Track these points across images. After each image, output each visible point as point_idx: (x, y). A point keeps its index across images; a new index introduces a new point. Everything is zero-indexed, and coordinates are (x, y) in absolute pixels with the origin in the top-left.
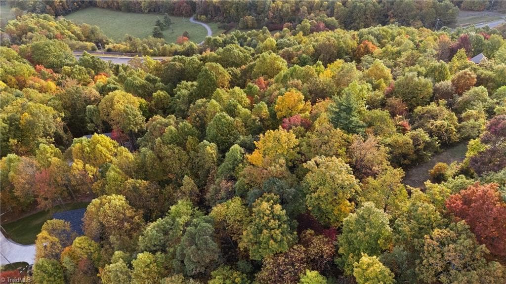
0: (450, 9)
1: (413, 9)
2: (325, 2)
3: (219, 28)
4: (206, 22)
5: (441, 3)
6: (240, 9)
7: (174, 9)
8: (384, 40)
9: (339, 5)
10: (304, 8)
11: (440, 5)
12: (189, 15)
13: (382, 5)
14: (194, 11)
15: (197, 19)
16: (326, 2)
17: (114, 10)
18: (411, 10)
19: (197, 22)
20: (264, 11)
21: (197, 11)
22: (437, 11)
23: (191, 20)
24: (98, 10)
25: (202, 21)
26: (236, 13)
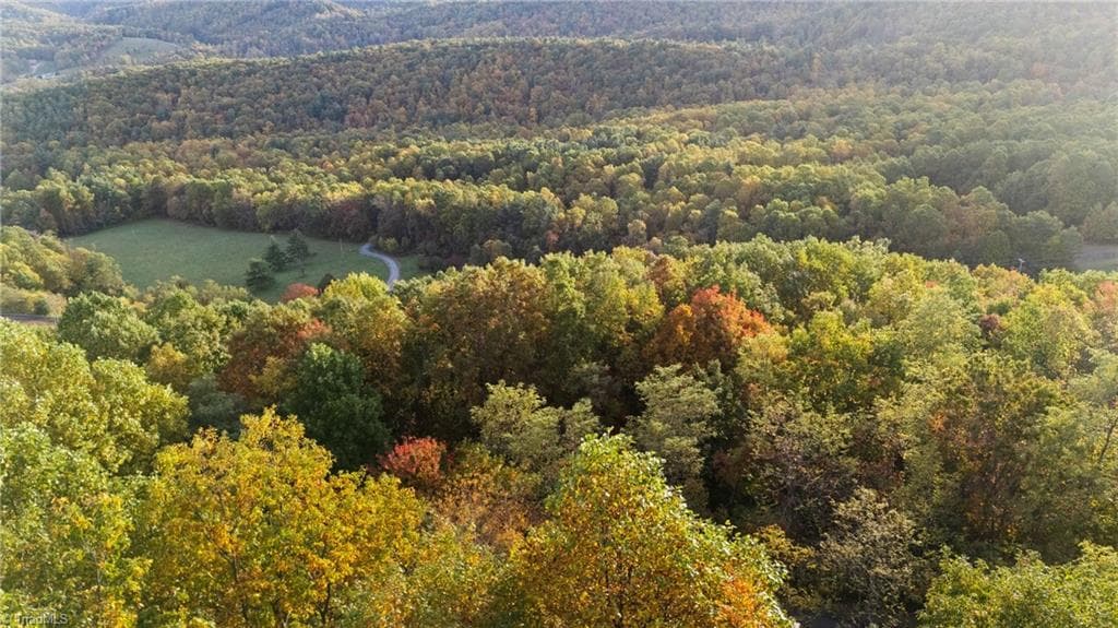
0: (1053, 234)
1: (939, 232)
2: (693, 211)
3: (421, 268)
4: (394, 254)
5: (1021, 218)
6: (478, 225)
7: (328, 222)
8: (815, 296)
9: (730, 216)
10: (639, 225)
11: (1020, 224)
12: (360, 236)
13: (852, 220)
14: (375, 227)
15: (377, 248)
16: (699, 212)
17: (200, 225)
18: (933, 234)
19: (376, 255)
20: (539, 231)
21: (380, 228)
22: (1012, 239)
23: (365, 249)
24: (167, 223)
25: (387, 253)
26: (468, 234)
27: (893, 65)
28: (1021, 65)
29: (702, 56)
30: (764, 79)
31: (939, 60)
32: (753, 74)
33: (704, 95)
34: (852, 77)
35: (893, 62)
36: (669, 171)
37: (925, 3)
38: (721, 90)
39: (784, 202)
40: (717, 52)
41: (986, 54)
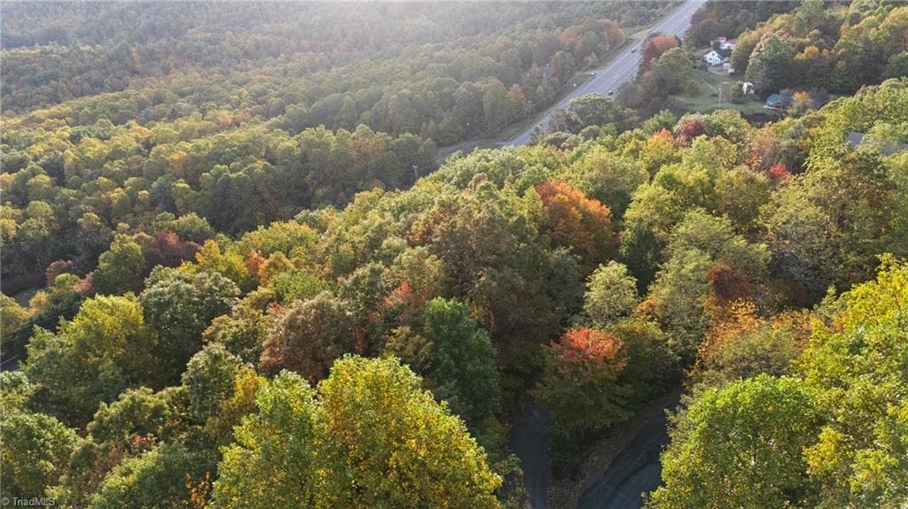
27: (200, 52)
28: (293, 43)
29: (20, 62)
30: (95, 75)
31: (233, 44)
32: (81, 72)
33: (41, 97)
34: (172, 64)
35: (199, 50)
36: (76, 166)
37: (195, 3)
38: (56, 89)
39: (224, 166)
40: (35, 56)
41: (265, 38)
